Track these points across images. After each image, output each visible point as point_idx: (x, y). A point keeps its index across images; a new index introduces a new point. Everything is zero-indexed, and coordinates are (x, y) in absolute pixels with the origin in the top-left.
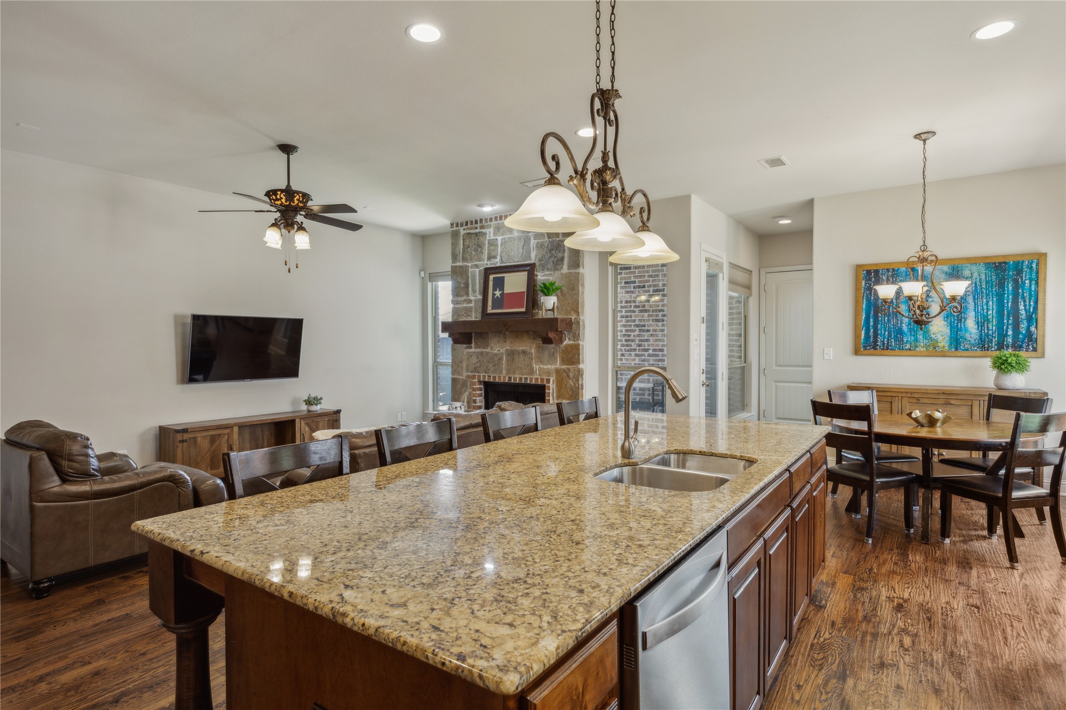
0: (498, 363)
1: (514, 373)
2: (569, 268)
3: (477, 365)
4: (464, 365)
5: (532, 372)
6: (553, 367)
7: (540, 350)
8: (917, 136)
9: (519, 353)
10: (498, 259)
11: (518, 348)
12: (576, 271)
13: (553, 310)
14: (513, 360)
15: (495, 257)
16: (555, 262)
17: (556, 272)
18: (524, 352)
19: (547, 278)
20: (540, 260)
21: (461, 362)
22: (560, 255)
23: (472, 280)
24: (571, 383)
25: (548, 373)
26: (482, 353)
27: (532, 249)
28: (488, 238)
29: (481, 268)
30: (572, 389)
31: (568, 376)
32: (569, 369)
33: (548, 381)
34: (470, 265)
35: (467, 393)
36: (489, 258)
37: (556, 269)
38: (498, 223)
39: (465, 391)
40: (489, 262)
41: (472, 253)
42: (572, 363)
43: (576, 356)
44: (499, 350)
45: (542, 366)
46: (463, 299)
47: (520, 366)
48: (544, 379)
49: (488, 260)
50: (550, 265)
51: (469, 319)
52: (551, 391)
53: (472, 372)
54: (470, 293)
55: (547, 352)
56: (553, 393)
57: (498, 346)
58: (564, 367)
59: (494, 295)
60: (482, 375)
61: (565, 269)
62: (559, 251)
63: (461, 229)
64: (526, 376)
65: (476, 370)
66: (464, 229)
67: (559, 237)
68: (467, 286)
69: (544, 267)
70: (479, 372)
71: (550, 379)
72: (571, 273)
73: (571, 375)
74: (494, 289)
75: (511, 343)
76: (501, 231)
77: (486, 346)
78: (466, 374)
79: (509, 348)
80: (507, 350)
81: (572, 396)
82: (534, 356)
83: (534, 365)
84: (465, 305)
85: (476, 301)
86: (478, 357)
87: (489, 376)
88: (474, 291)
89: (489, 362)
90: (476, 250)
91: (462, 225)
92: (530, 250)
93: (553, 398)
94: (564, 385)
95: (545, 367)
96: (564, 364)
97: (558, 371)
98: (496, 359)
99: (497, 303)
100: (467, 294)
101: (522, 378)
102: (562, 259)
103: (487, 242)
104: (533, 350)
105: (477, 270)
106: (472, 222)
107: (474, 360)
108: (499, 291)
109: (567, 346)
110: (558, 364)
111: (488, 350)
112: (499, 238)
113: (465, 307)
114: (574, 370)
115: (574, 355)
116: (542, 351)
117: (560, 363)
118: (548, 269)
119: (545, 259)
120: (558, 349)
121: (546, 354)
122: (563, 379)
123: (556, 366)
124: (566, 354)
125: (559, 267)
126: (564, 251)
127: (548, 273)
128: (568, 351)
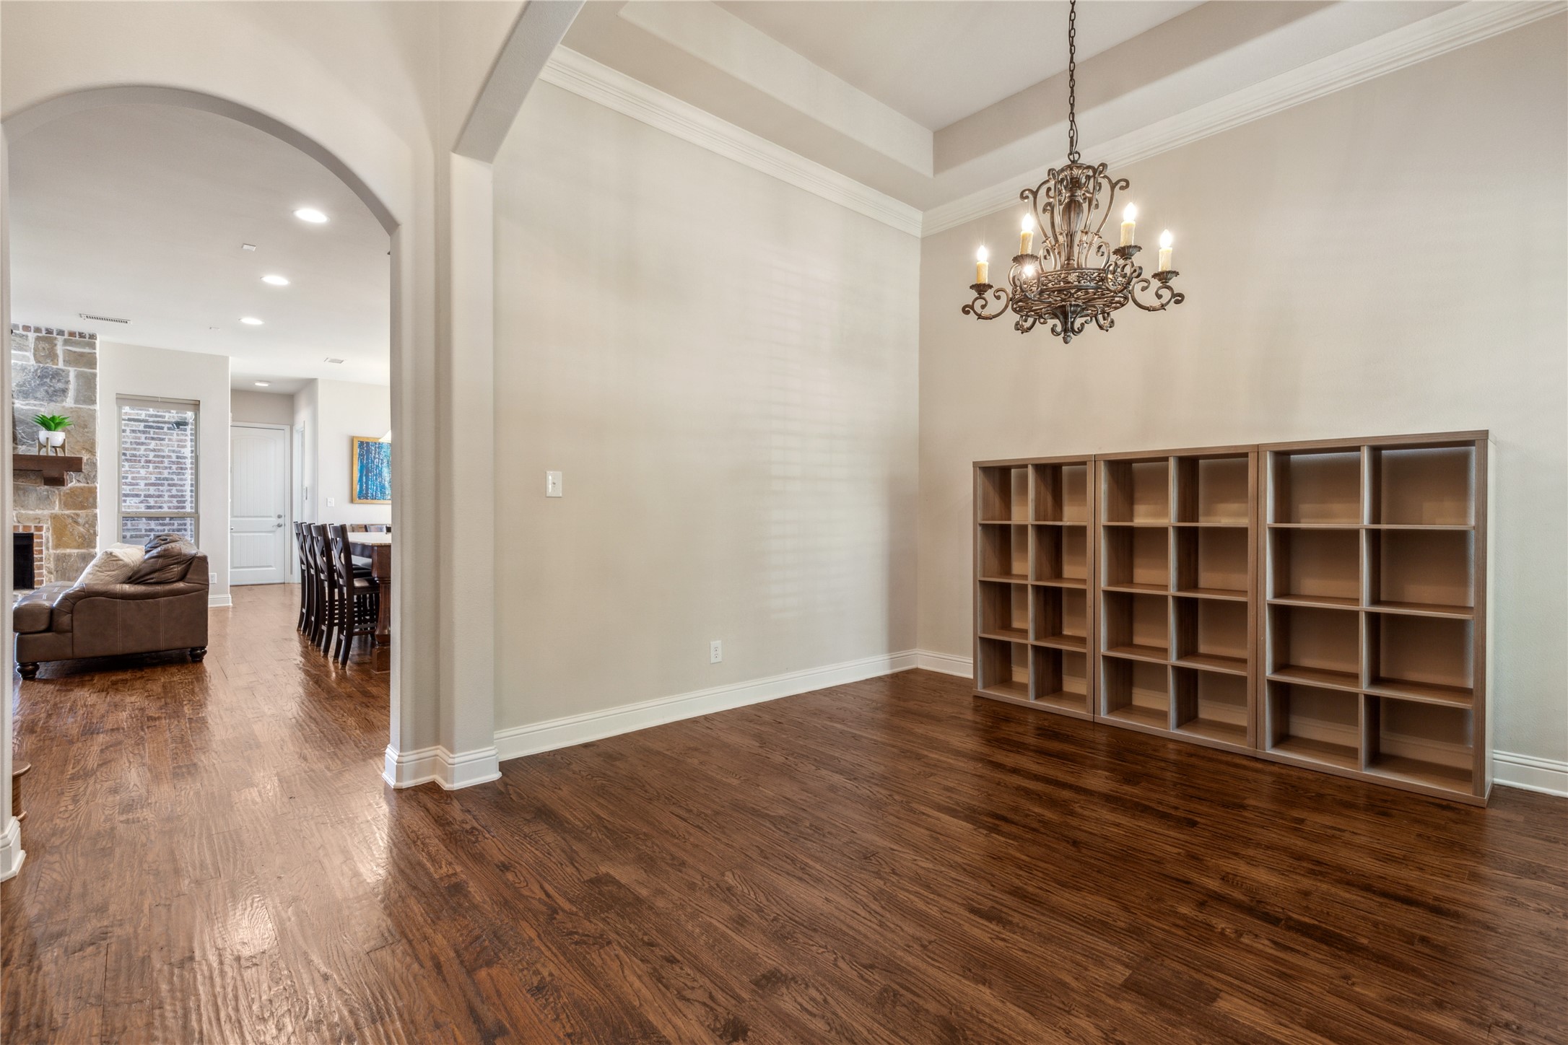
2: (76, 401)
6: (46, 512)
7: (21, 493)
12: (91, 407)
13: (63, 447)
16: (50, 392)
17: (55, 403)
19: (35, 408)
22: (60, 385)
24: (80, 531)
25: (38, 519)
30: (82, 536)
31: (76, 522)
32: (78, 515)
33: (39, 529)
37: (51, 400)
42: (83, 508)
43: (91, 500)
45: (23, 512)
48: (30, 527)
50: (41, 394)
52: (44, 540)
55: (35, 495)
56: (48, 542)
58: (67, 512)
61: (69, 402)
62: (59, 381)
67: (57, 365)
71: (42, 527)
72: (80, 408)
73: (80, 520)
81: (82, 544)
93: (48, 549)
94: (67, 533)
95: (31, 512)
96: (68, 509)
97: (54, 518)
102: (64, 391)
109: (73, 490)
110: (57, 508)
114: (87, 516)
115: (87, 499)
116: (24, 493)
117: (60, 508)
118: (36, 398)
119: (30, 385)
120: (57, 492)
121: (32, 498)
122: (67, 525)
123: (53, 511)
124: (71, 497)
125: (59, 399)
126: (67, 382)
127: (35, 402)
128: (75, 495)
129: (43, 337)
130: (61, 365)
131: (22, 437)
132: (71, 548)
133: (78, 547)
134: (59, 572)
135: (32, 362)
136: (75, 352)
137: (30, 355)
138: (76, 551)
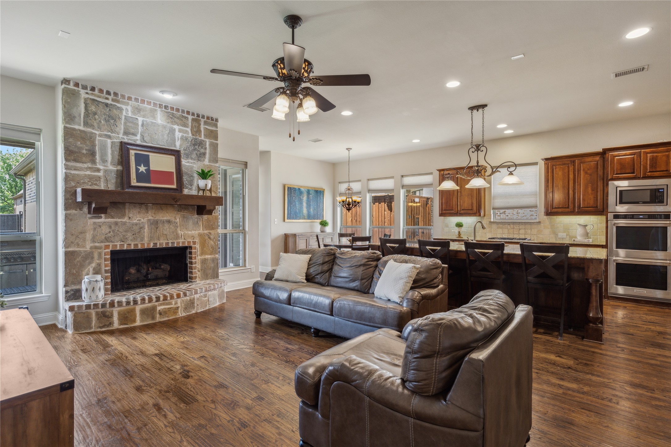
0: (139, 232)
1: (159, 239)
2: (210, 161)
3: (109, 235)
4: (89, 236)
5: (177, 237)
6: (197, 232)
7: (185, 219)
8: (347, 149)
9: (164, 222)
10: (138, 137)
11: (161, 218)
12: (216, 165)
14: (157, 228)
15: (134, 134)
16: (198, 154)
17: (199, 162)
18: (169, 222)
19: (191, 165)
20: (185, 150)
21: (83, 232)
22: (202, 151)
23: (101, 149)
24: (212, 243)
25: (193, 237)
26: (116, 224)
27: (177, 139)
28: (124, 113)
29: (115, 140)
30: (213, 247)
31: (210, 238)
32: (210, 233)
34: (97, 133)
35: (93, 265)
36: (126, 133)
37: (199, 160)
38: (139, 105)
39: (90, 263)
40: (125, 137)
41: (100, 122)
42: (213, 229)
43: (216, 223)
44: (140, 220)
45: (186, 232)
46: (86, 165)
47: (165, 233)
48: (190, 242)
49: (123, 135)
50: (194, 156)
51: (96, 187)
52: (196, 250)
53: (102, 242)
54: (97, 161)
55: (191, 221)
56: (198, 251)
57: (138, 216)
58: (206, 232)
59: (137, 170)
60: (118, 244)
61: (207, 161)
62: (202, 147)
63: (82, 92)
64: (171, 241)
65: (107, 239)
66: (87, 93)
67: (201, 137)
68: (92, 154)
69: (188, 156)
70: (112, 242)
71: (195, 241)
72: (211, 165)
73: (212, 237)
74: (138, 164)
75: (154, 213)
76: (142, 113)
77: (123, 216)
78: (92, 245)
79: (152, 218)
80: (149, 220)
81: (213, 252)
82: (178, 224)
83: (179, 232)
84: (88, 173)
85: (106, 171)
86: (110, 227)
87: (130, 245)
88: (104, 161)
89: (126, 231)
90: (107, 121)
91: (85, 88)
92: (175, 140)
93: (198, 256)
94: (206, 245)
95: (190, 232)
96: (207, 230)
97: (200, 235)
98: (136, 228)
99: (140, 177)
100: (94, 162)
101: (169, 243)
102: (204, 154)
103: (123, 117)
104: (178, 220)
105: (109, 141)
106: (101, 91)
107: (105, 230)
108: (140, 166)
109: (209, 217)
110: (201, 229)
111: (126, 219)
112: (140, 119)
113: (89, 175)
114: (214, 233)
115: (214, 223)
116: (187, 220)
117: (203, 229)
118: (192, 159)
119: (189, 150)
120: (201, 219)
121: (191, 223)
122: (206, 240)
123: (200, 232)
124: (208, 222)
125: (202, 159)
126: (206, 149)
127: (192, 161)
128: (209, 220)
129: (195, 118)
130: (203, 138)
131: (186, 184)
132: (208, 254)
133: (211, 254)
134: (203, 270)
135: (190, 135)
136: (209, 129)
137: (189, 130)
138: (209, 256)
